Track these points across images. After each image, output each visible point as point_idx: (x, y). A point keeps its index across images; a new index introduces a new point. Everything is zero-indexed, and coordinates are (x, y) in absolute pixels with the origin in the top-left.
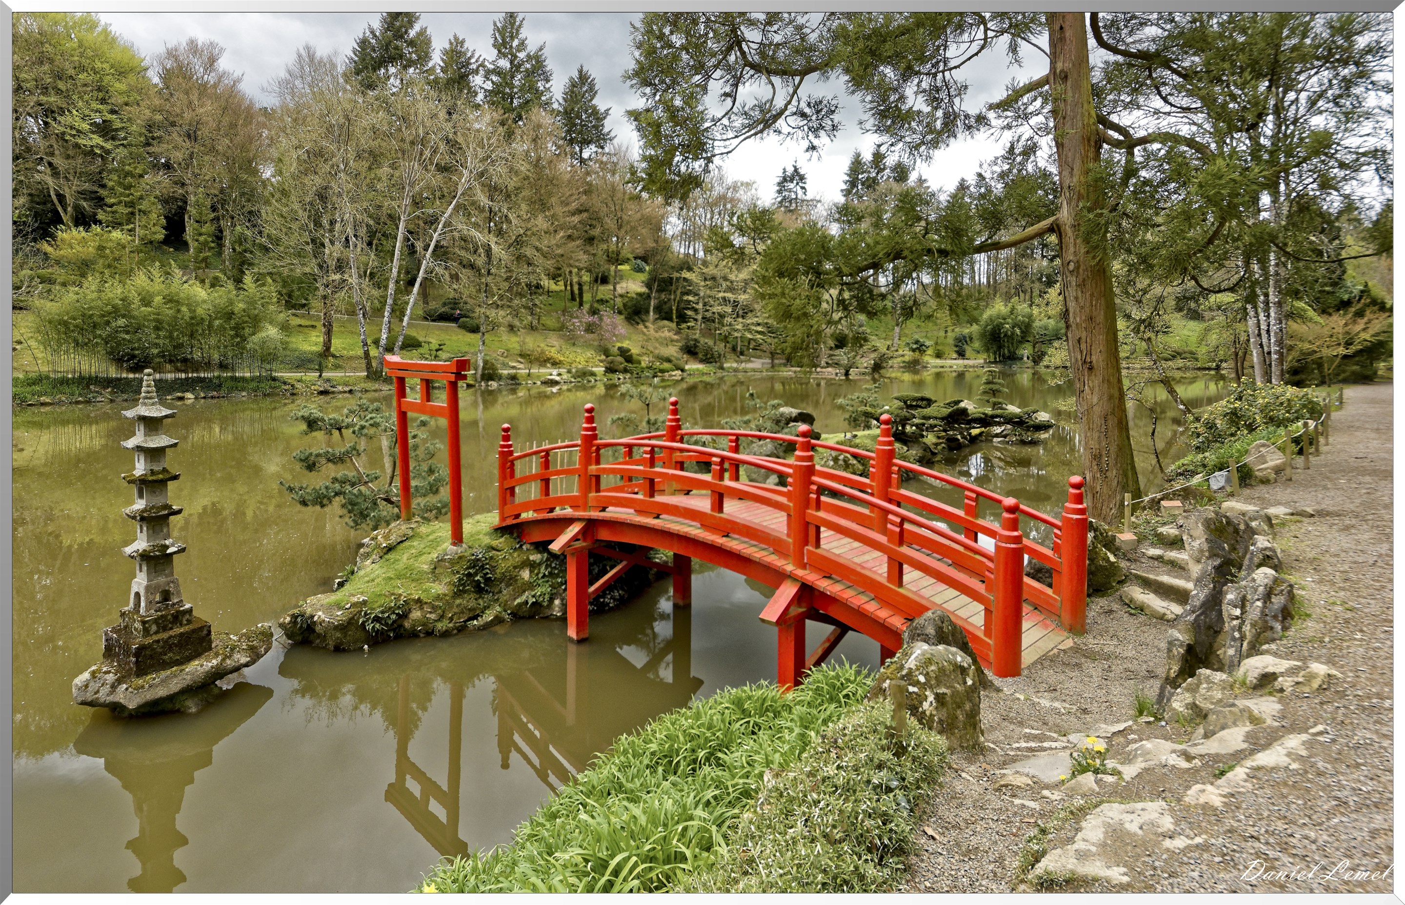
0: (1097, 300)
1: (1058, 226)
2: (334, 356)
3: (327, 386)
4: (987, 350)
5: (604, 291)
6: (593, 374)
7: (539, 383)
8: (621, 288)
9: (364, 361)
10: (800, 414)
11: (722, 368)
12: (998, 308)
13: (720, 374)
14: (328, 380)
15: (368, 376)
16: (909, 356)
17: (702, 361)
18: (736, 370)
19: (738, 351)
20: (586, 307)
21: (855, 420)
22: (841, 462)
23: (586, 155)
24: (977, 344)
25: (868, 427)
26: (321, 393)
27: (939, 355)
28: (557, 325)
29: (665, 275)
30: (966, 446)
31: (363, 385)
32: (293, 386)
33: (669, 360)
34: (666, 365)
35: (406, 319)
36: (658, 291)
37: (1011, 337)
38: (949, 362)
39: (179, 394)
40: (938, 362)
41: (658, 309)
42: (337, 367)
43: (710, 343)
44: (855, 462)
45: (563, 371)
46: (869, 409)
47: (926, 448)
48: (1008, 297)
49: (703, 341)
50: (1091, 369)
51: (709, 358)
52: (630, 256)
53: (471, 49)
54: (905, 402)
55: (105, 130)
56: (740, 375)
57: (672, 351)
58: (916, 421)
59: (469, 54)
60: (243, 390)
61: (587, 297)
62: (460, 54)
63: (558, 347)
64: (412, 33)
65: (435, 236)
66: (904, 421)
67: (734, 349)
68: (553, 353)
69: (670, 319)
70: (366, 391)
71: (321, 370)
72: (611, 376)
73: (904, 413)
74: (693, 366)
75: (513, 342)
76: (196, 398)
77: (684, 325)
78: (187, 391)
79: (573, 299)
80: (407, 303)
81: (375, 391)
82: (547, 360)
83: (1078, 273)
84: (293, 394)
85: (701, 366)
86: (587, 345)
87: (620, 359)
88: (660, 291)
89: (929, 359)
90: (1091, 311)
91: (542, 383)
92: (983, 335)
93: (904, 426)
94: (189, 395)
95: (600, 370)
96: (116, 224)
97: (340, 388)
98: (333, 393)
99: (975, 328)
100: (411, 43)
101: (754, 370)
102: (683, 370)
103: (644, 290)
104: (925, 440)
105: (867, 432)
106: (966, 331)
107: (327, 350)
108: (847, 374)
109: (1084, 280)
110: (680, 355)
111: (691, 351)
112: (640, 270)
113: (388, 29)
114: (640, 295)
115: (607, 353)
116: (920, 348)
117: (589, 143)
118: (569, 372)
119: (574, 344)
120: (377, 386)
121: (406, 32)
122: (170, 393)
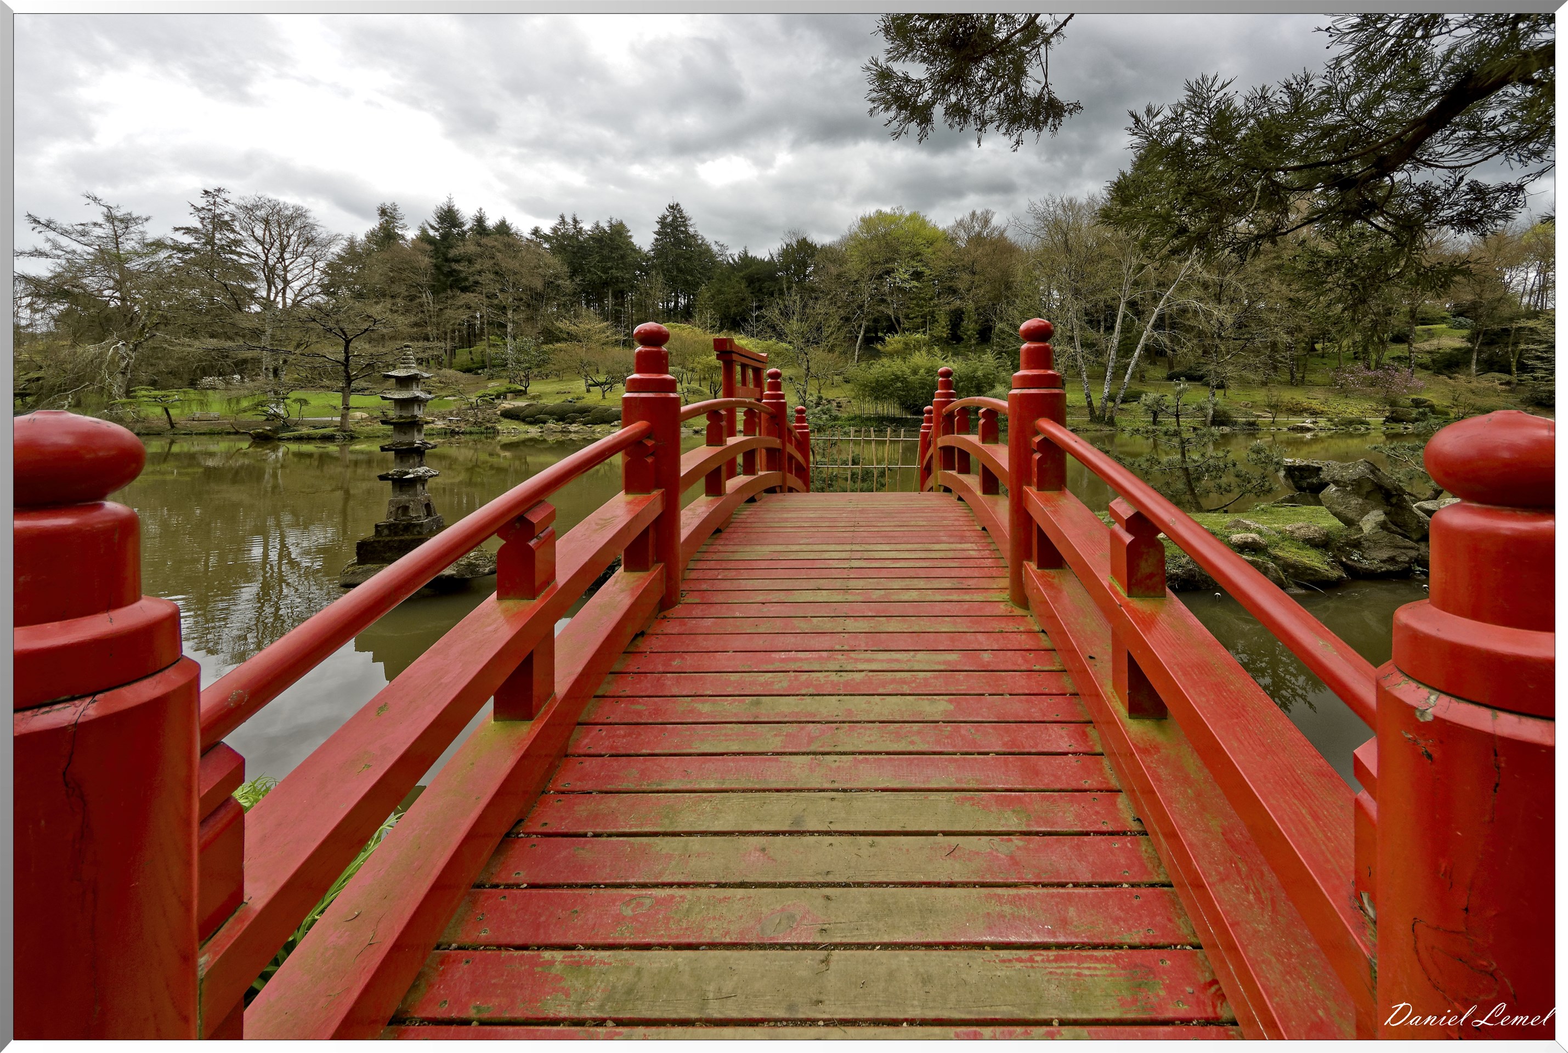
5: (1397, 349)
6: (1365, 423)
7: (1285, 429)
9: (1087, 411)
15: (1091, 420)
20: (1372, 363)
28: (1327, 380)
29: (1494, 326)
35: (1127, 377)
36: (1485, 344)
41: (1482, 362)
45: (1321, 419)
52: (1445, 314)
55: (917, 275)
61: (1373, 355)
63: (1323, 399)
65: (1157, 310)
69: (1506, 371)
72: (1393, 425)
75: (1260, 396)
79: (1355, 357)
80: (1129, 364)
86: (1369, 397)
87: (1411, 409)
88: (1487, 344)
91: (1289, 429)
96: (916, 329)
103: (1465, 345)
112: (1462, 327)
114: (1458, 349)
115: (1393, 404)
118: (1330, 420)
119: (1346, 397)
120: (1098, 427)
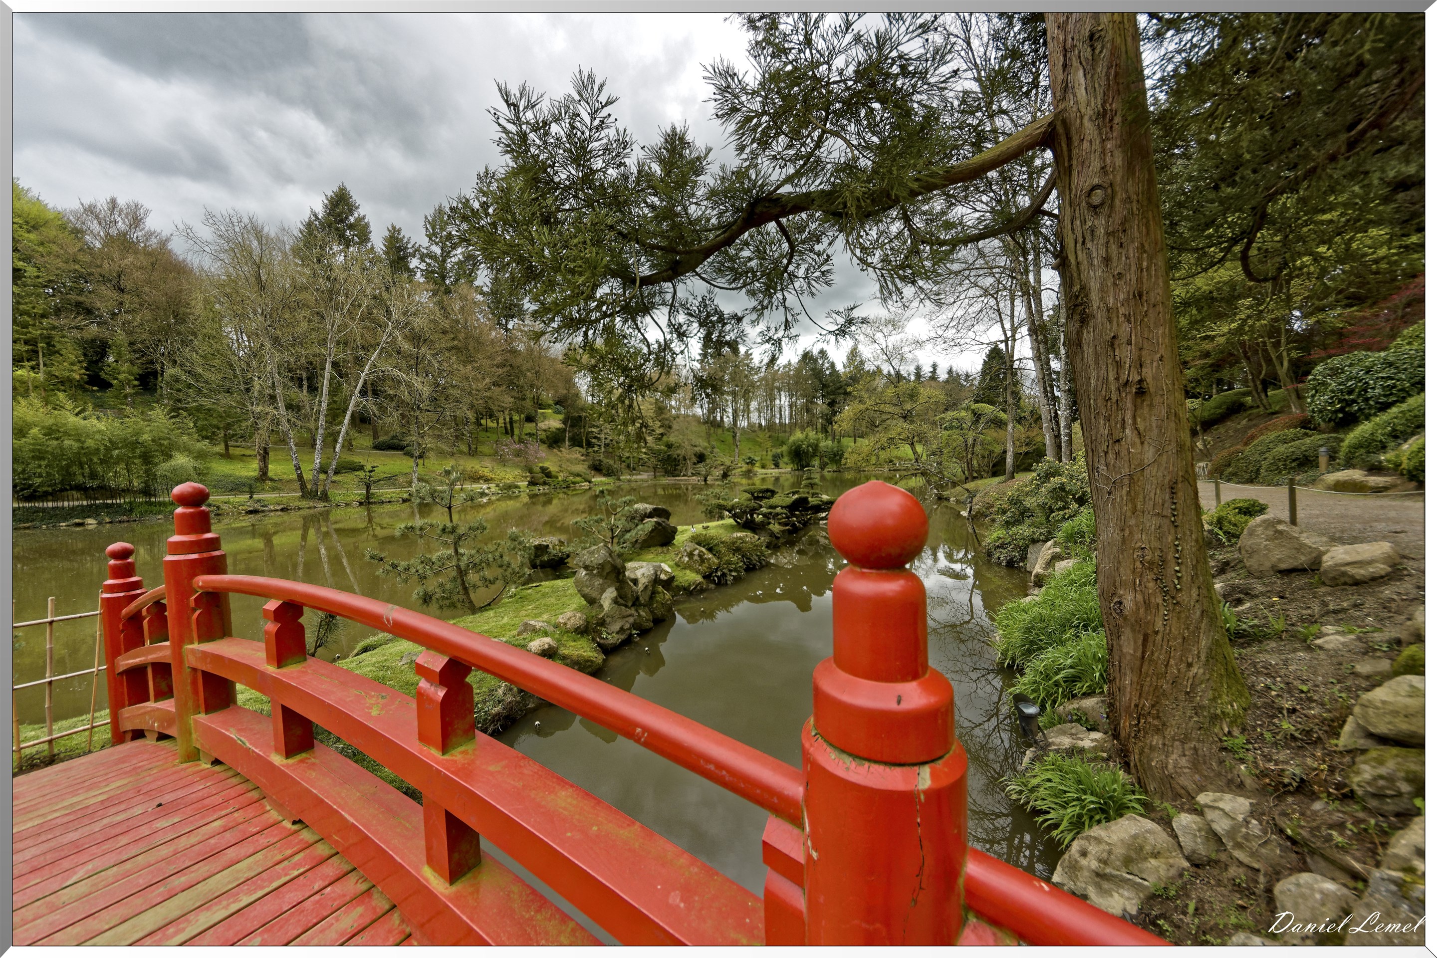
0: (1150, 259)
1: (1064, 122)
2: (272, 480)
3: (258, 506)
4: (793, 462)
5: (529, 427)
6: (517, 487)
8: (542, 425)
9: (298, 483)
10: (655, 510)
11: (619, 479)
12: (798, 435)
13: (618, 483)
14: (259, 501)
15: (302, 496)
16: (745, 467)
17: (605, 475)
18: (629, 481)
19: (632, 469)
20: (516, 438)
21: (711, 512)
22: (696, 558)
23: (510, 326)
24: (786, 459)
25: (722, 517)
26: (251, 512)
27: (763, 467)
28: (492, 452)
29: (576, 414)
30: (801, 529)
31: (297, 504)
32: (218, 507)
33: (578, 475)
34: (578, 479)
35: (338, 446)
36: (571, 426)
37: (806, 453)
38: (770, 471)
39: (77, 521)
40: (764, 471)
41: (571, 439)
42: (274, 489)
43: (611, 462)
44: (710, 556)
45: (492, 486)
46: (721, 502)
47: (772, 534)
48: (803, 429)
49: (605, 461)
50: (1141, 392)
51: (610, 472)
52: (551, 402)
53: (407, 236)
54: (753, 494)
56: (633, 485)
57: (581, 468)
58: (764, 510)
59: (405, 240)
60: (159, 513)
61: (516, 432)
62: (397, 240)
63: (490, 468)
64: (352, 219)
65: (363, 375)
66: (753, 511)
67: (628, 466)
68: (486, 472)
69: (582, 447)
70: (299, 509)
71: (252, 493)
72: (532, 488)
73: (753, 504)
74: (598, 479)
76: (99, 523)
77: (590, 450)
78: (89, 517)
79: (507, 433)
80: (339, 432)
81: (309, 508)
82: (481, 477)
83: (1111, 207)
84: (218, 515)
85: (604, 479)
86: (517, 466)
87: (540, 475)
88: (572, 426)
89: (757, 469)
90: (1140, 280)
92: (790, 453)
93: (752, 516)
94: (90, 521)
95: (523, 484)
97: (272, 507)
98: (263, 511)
99: (785, 448)
100: (351, 227)
101: (642, 480)
102: (590, 482)
103: (562, 426)
104: (771, 526)
105: (721, 522)
106: (779, 451)
107: (264, 475)
108: (705, 480)
109: (1125, 221)
110: (588, 472)
111: (597, 468)
112: (559, 413)
113: (329, 214)
114: (558, 429)
115: (531, 471)
116: (751, 462)
117: (513, 317)
118: (497, 486)
119: (505, 465)
120: (311, 504)
121: (347, 218)
122: (65, 520)
